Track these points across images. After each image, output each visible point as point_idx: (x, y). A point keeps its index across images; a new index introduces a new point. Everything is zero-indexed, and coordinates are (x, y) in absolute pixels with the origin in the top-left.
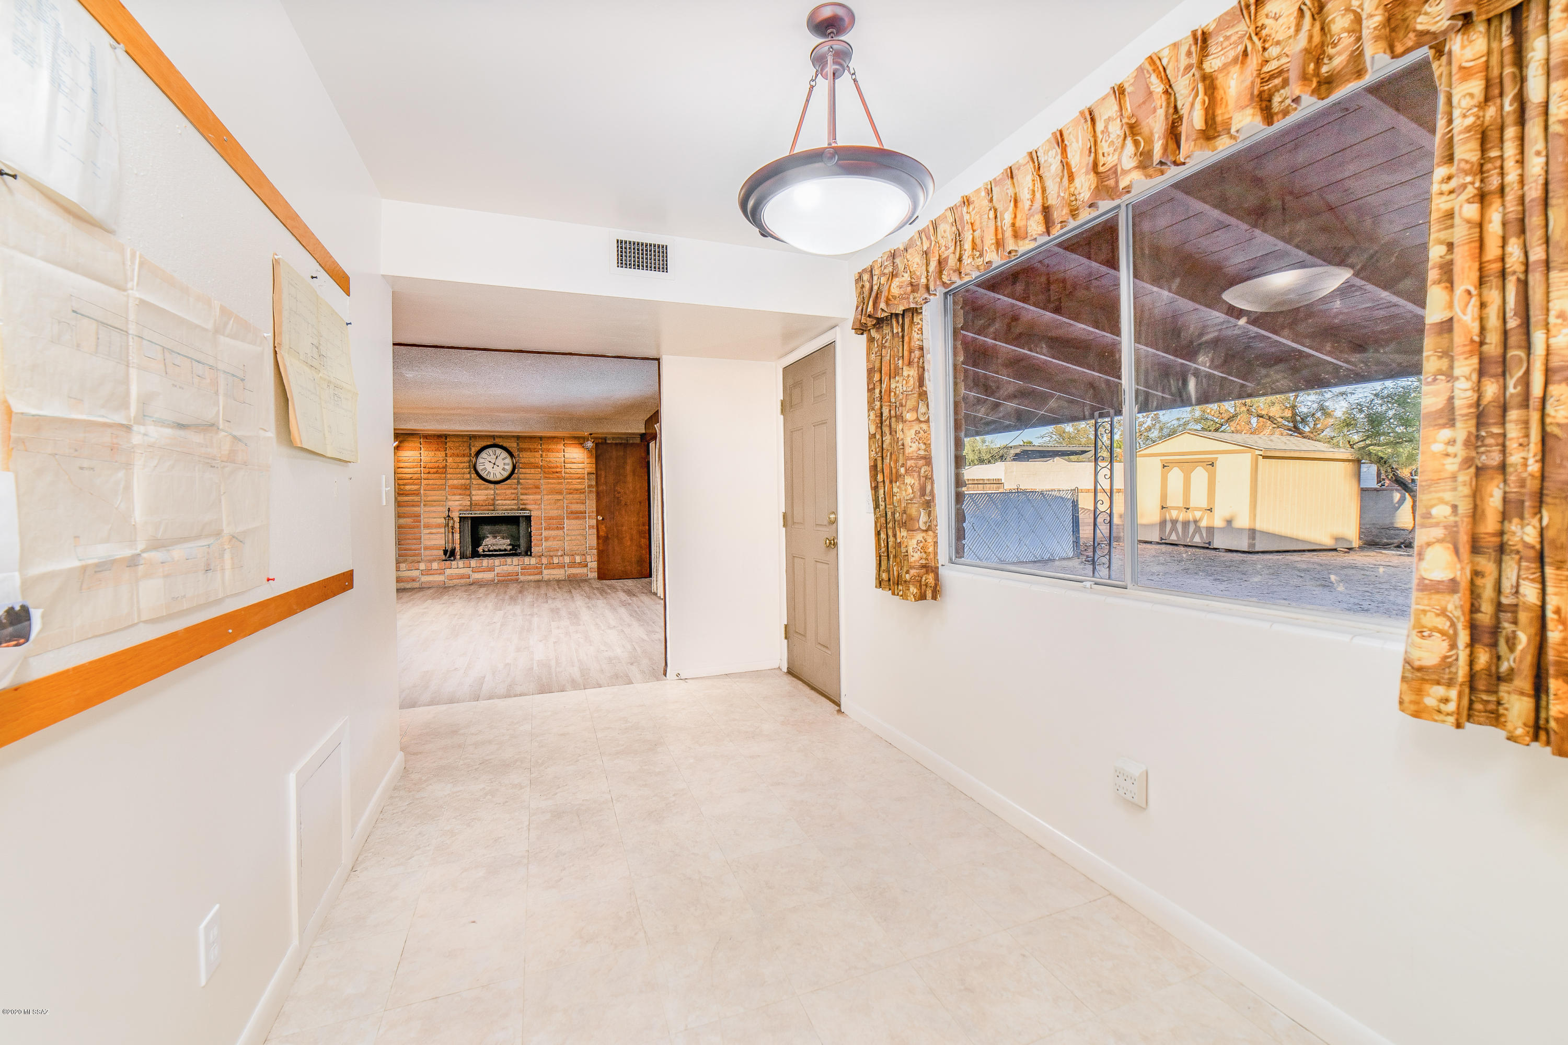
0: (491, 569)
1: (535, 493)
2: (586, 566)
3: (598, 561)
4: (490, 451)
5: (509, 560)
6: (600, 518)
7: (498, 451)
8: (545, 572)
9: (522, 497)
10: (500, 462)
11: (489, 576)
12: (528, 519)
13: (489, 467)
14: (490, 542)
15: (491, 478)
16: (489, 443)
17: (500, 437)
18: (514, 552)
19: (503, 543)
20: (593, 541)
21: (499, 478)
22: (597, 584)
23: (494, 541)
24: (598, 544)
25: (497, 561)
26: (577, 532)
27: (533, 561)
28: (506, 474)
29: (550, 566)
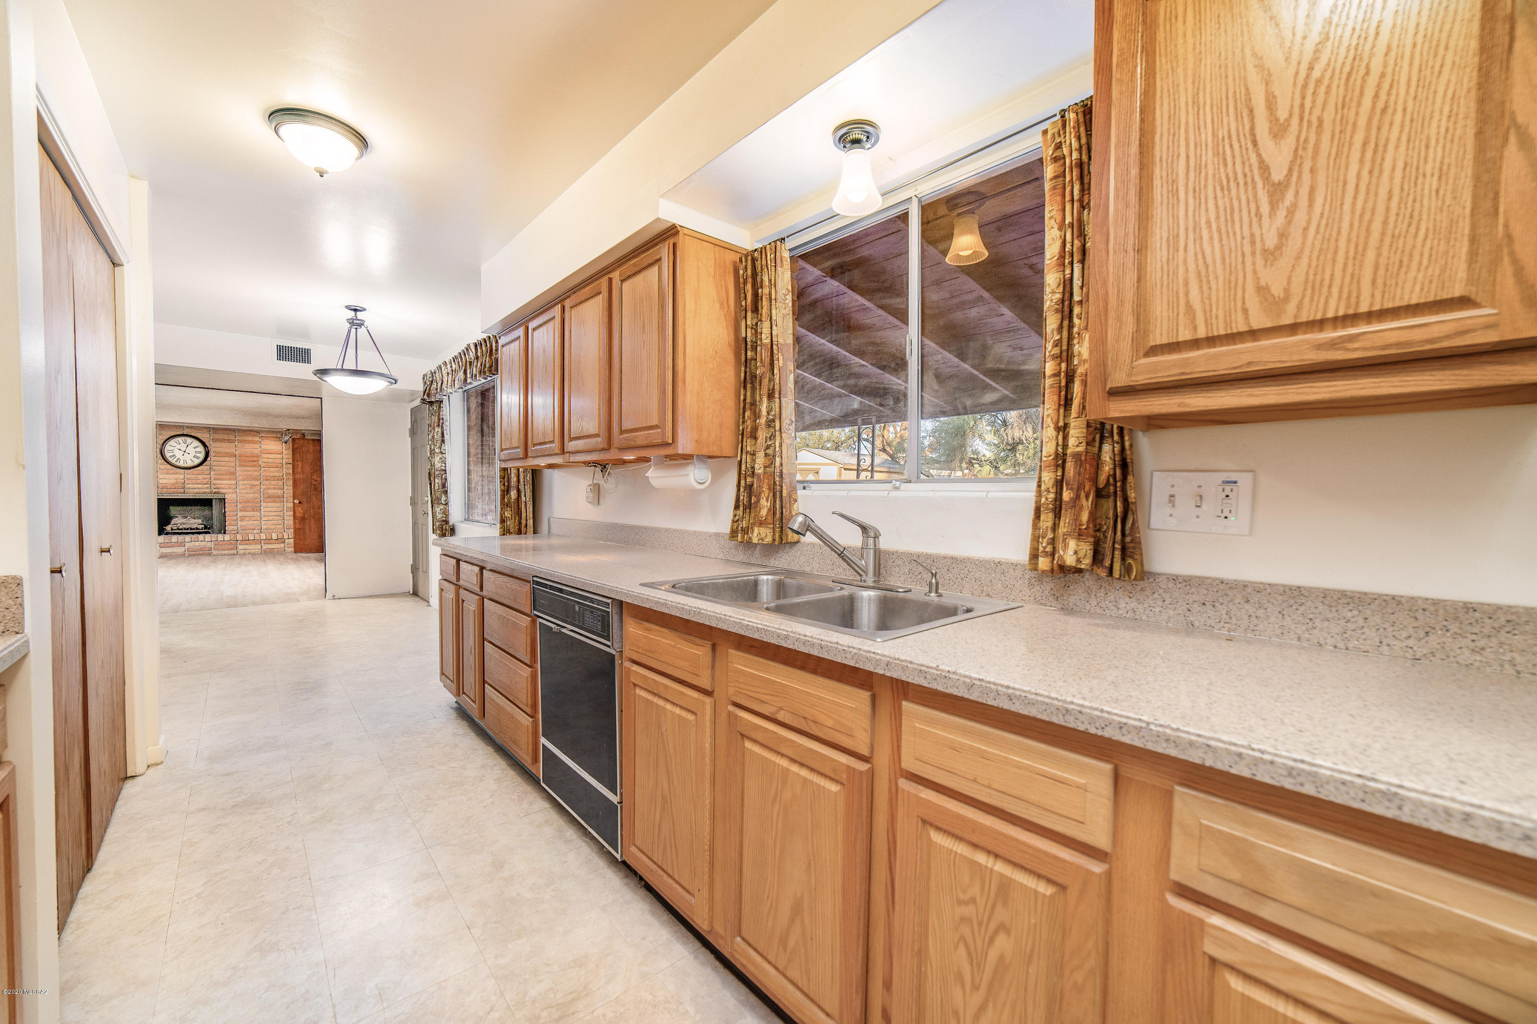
0: (182, 544)
1: (230, 479)
2: (284, 542)
3: (295, 538)
4: (180, 439)
5: (201, 537)
6: (297, 501)
7: (189, 440)
8: (240, 547)
9: (218, 482)
10: (190, 449)
11: (180, 550)
12: (223, 501)
13: (179, 454)
14: (179, 520)
15: (181, 464)
16: (178, 433)
17: (192, 427)
18: (207, 529)
19: (195, 523)
20: (290, 521)
21: (190, 464)
22: (295, 555)
23: (184, 520)
24: (295, 523)
25: (188, 538)
26: (276, 514)
27: (227, 537)
28: (197, 462)
29: (246, 541)
